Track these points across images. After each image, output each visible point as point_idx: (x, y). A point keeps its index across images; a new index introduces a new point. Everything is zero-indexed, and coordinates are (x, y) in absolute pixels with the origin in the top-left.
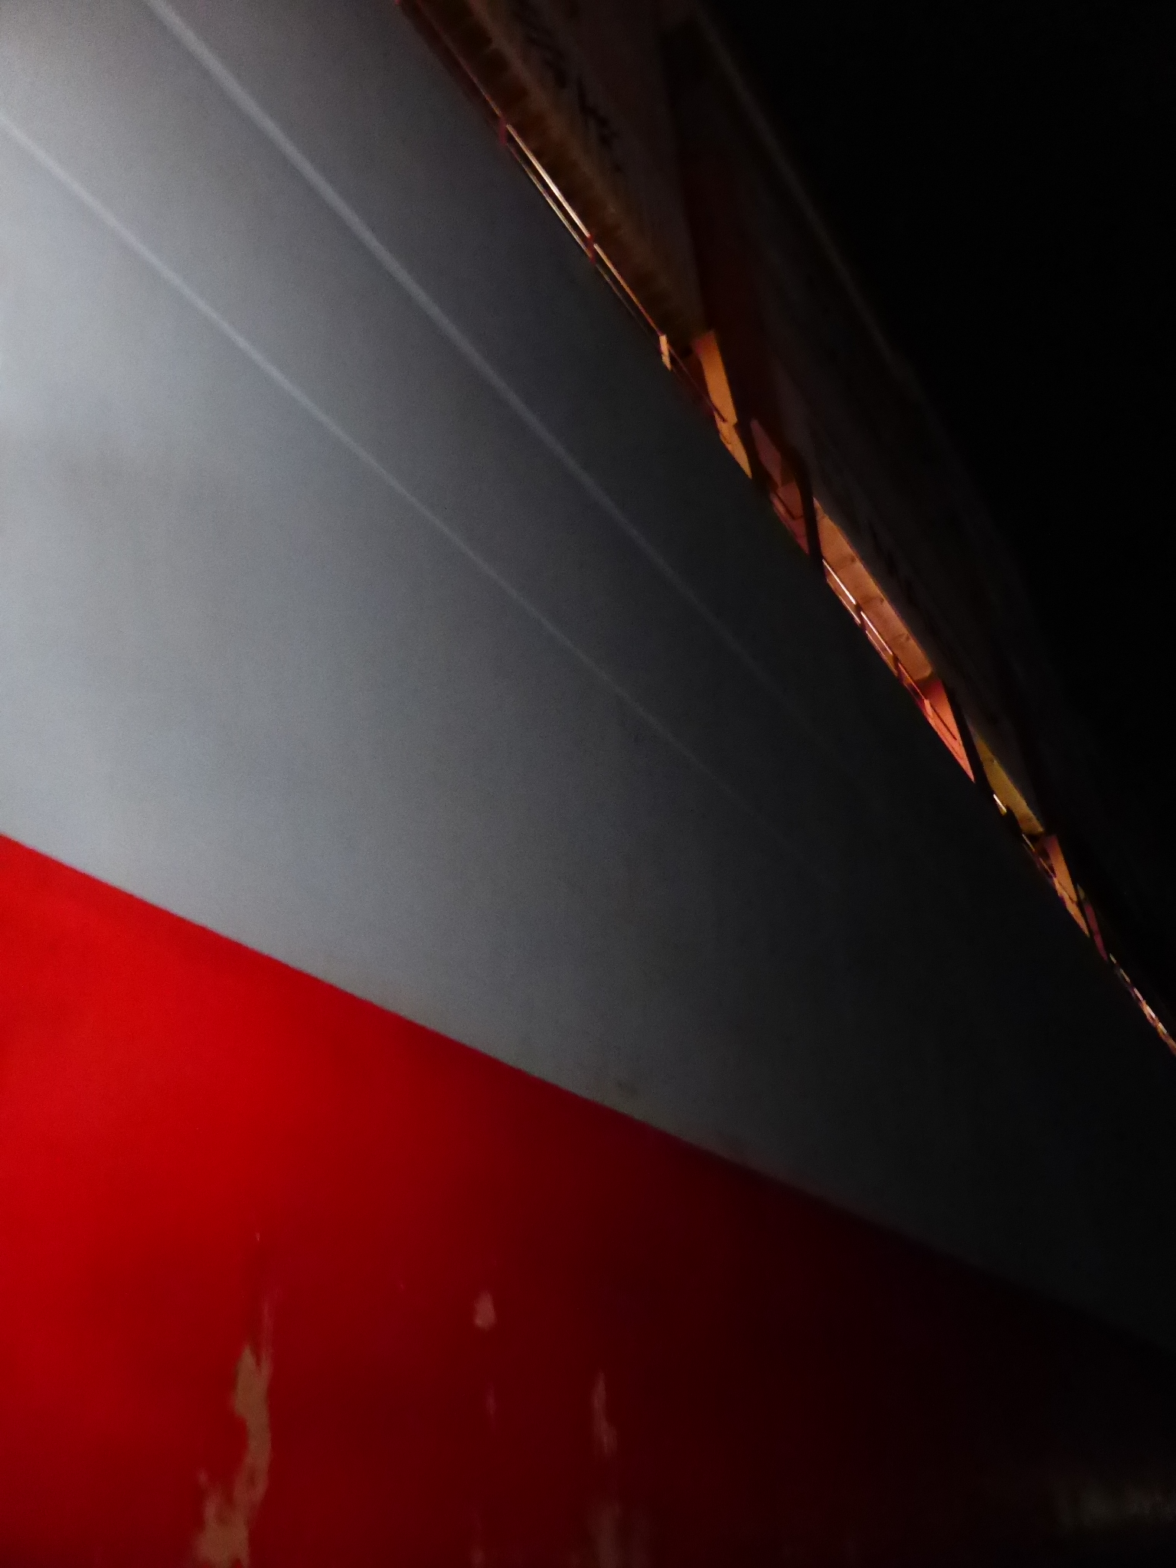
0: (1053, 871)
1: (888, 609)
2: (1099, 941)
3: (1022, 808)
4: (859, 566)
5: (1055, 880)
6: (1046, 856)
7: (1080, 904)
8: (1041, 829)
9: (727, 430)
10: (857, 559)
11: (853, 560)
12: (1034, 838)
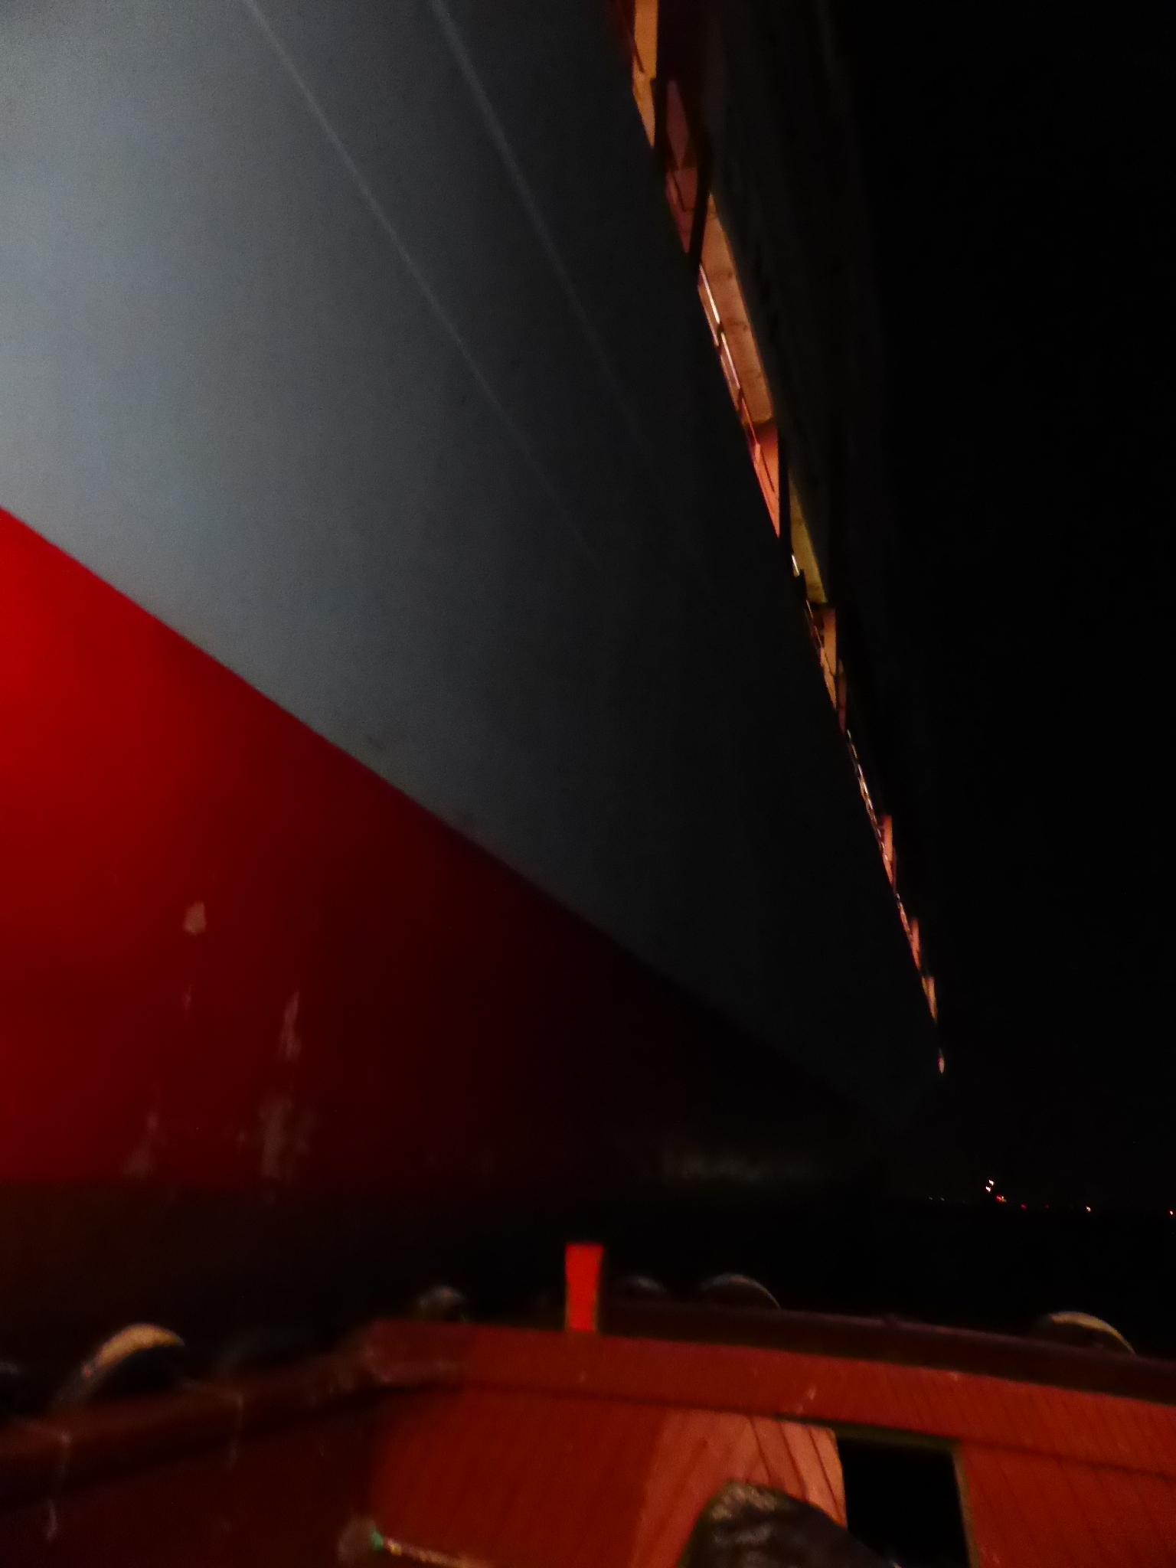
0: (823, 642)
1: (749, 338)
2: (842, 716)
3: (814, 576)
4: (734, 284)
5: (823, 651)
6: (821, 626)
7: (836, 679)
8: (824, 600)
9: (643, 80)
10: (734, 276)
11: (730, 276)
12: (816, 606)
